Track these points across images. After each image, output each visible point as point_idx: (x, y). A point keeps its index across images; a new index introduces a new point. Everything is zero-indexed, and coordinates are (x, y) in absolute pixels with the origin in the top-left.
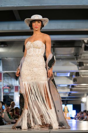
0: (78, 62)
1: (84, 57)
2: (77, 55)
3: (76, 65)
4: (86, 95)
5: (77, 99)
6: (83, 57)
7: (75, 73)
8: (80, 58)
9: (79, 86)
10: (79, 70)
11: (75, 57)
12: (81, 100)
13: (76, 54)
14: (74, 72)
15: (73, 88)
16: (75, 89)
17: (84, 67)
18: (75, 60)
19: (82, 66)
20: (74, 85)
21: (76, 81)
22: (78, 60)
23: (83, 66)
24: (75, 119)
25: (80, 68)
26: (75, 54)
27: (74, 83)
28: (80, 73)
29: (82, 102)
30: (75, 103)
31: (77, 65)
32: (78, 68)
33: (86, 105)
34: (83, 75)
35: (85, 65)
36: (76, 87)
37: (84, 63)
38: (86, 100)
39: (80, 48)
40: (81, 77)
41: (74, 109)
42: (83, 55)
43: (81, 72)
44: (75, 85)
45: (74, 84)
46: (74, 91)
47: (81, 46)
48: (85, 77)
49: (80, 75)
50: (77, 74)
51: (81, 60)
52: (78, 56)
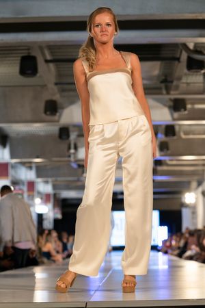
0: (171, 100)
1: (188, 84)
2: (169, 79)
3: (165, 105)
4: (194, 184)
5: (170, 196)
6: (185, 85)
7: (164, 127)
8: (177, 88)
9: (174, 162)
10: (174, 119)
11: (163, 85)
12: (181, 198)
13: (166, 76)
14: (160, 126)
15: (159, 168)
16: (165, 168)
17: (186, 112)
18: (161, 94)
19: (183, 110)
20: (163, 158)
21: (168, 149)
22: (172, 92)
23: (185, 109)
24: (166, 253)
25: (176, 115)
26: (163, 78)
27: (162, 153)
28: (177, 128)
29: (183, 205)
30: (165, 208)
31: (170, 107)
32: (172, 115)
33: (194, 213)
34: (186, 133)
35: (189, 106)
36: (168, 165)
37: (188, 102)
38: (197, 199)
39: (177, 62)
40: (180, 137)
41: (162, 223)
42: (184, 80)
43: (180, 125)
44: (165, 161)
45: (161, 156)
46: (161, 175)
47: (178, 56)
48: (191, 136)
49: (177, 133)
50: (170, 130)
51: (180, 94)
52: (172, 82)
